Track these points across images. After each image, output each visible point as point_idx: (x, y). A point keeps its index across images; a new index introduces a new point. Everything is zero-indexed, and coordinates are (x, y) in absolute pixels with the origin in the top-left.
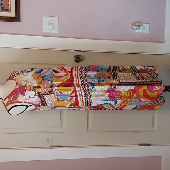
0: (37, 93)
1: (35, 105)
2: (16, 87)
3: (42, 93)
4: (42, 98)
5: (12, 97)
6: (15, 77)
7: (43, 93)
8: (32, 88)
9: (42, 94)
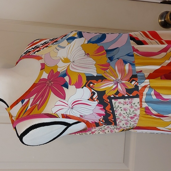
0: (96, 95)
1: (87, 123)
2: (41, 74)
3: (108, 94)
4: (108, 108)
5: (31, 101)
6: (37, 51)
7: (111, 94)
8: (84, 81)
9: (109, 98)
